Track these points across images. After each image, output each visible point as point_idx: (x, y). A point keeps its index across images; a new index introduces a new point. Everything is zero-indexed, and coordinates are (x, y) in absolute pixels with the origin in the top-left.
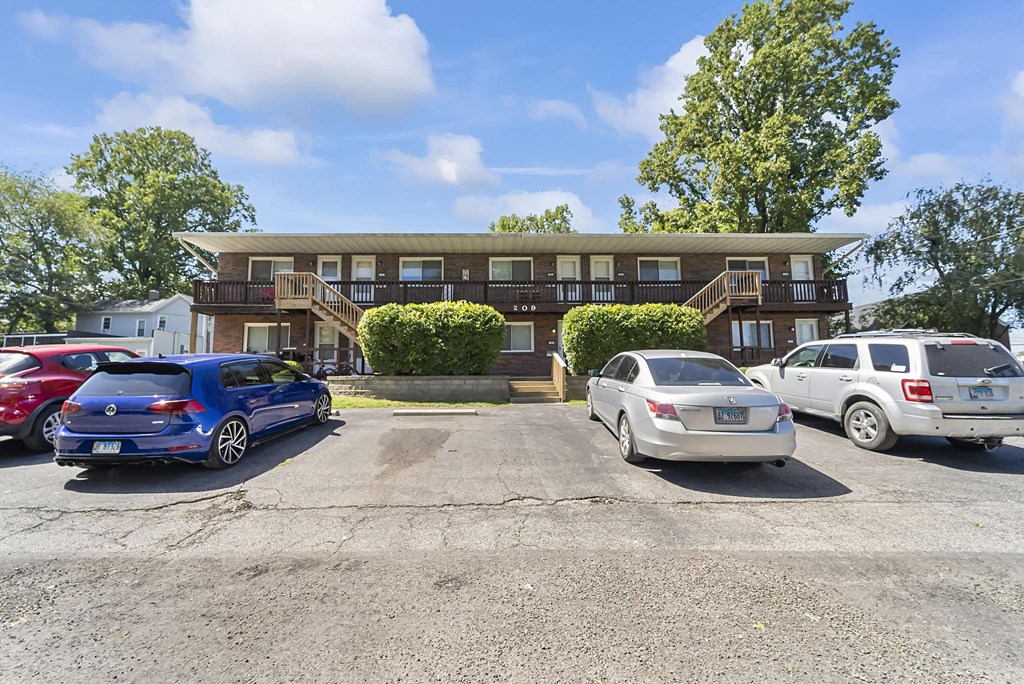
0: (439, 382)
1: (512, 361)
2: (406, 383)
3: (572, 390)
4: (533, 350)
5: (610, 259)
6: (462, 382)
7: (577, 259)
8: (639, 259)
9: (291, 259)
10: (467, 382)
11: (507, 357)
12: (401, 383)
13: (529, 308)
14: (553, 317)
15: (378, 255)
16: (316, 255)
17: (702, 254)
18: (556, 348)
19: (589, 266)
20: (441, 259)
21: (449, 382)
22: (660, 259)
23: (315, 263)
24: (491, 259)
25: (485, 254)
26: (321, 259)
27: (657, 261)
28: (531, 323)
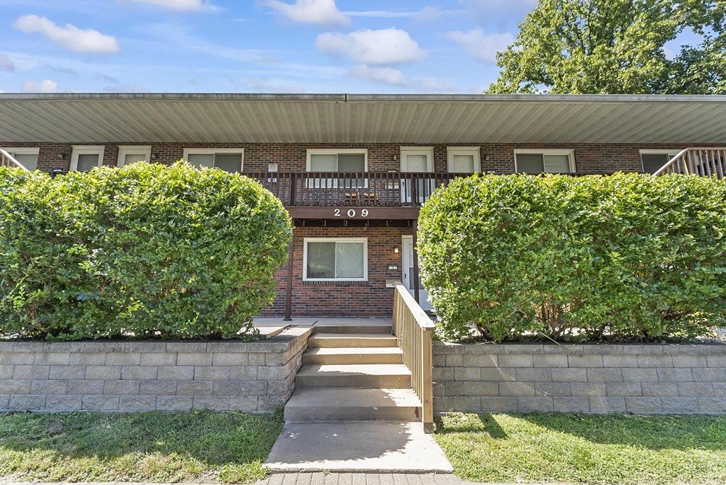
0: (113, 358)
1: (336, 295)
2: (30, 359)
3: (445, 382)
4: (365, 279)
5: (475, 152)
6: (171, 359)
7: (428, 152)
8: (517, 151)
9: (36, 151)
10: (183, 358)
11: (328, 288)
12: (17, 359)
13: (359, 213)
14: (395, 230)
15: (153, 144)
16: (70, 144)
17: (605, 145)
18: (399, 276)
19: (446, 161)
20: (241, 151)
21: (135, 358)
22: (545, 152)
23: (67, 156)
24: (310, 152)
25: (301, 144)
26: (78, 151)
27: (542, 155)
28: (364, 240)
